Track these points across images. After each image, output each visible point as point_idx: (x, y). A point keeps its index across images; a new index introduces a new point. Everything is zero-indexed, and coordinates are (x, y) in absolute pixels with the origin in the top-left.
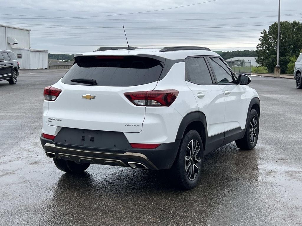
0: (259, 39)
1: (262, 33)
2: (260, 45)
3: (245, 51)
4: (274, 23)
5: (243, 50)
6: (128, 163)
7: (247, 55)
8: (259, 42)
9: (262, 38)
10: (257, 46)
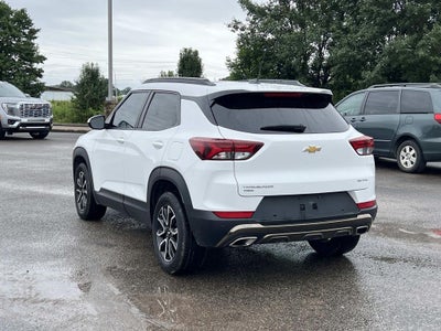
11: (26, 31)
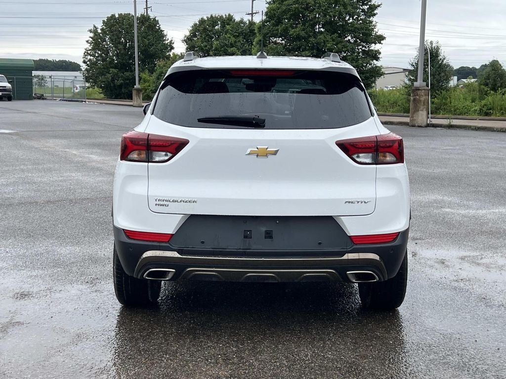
0: (87, 41)
1: (91, 31)
2: (89, 52)
3: (40, 60)
4: (109, 16)
5: (38, 59)
6: (346, 275)
7: (46, 67)
8: (88, 46)
9: (92, 40)
10: (84, 54)
11: (366, 7)
